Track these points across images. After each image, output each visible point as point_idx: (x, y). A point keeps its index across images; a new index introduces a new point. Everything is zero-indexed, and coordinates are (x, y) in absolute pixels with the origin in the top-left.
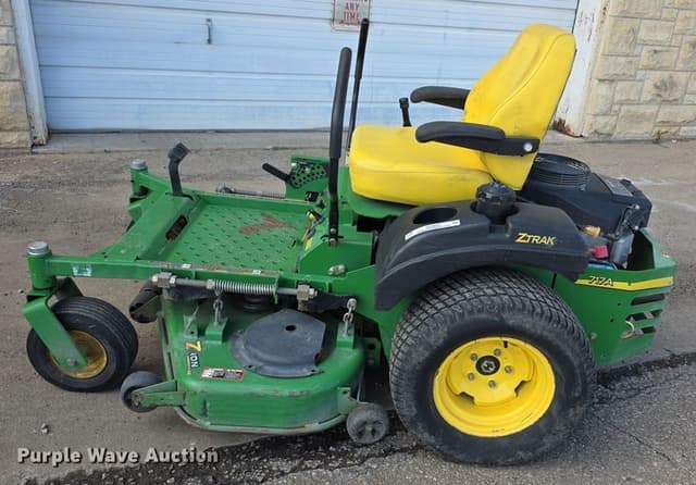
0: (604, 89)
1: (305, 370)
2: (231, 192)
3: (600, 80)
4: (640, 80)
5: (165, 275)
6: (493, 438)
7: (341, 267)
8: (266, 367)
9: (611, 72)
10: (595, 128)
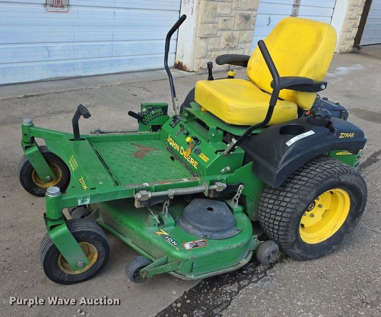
0: (203, 43)
1: (233, 231)
2: (102, 133)
3: (201, 38)
4: (219, 37)
5: (144, 192)
6: (320, 243)
7: (228, 168)
8: (214, 235)
9: (206, 33)
10: (201, 66)
